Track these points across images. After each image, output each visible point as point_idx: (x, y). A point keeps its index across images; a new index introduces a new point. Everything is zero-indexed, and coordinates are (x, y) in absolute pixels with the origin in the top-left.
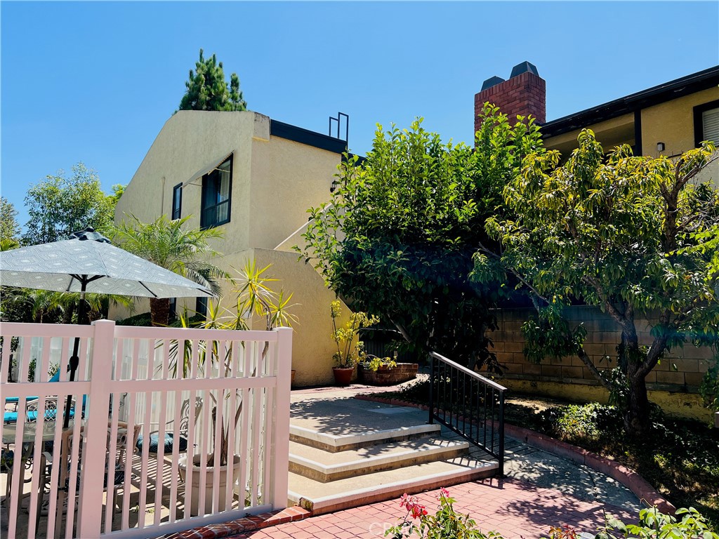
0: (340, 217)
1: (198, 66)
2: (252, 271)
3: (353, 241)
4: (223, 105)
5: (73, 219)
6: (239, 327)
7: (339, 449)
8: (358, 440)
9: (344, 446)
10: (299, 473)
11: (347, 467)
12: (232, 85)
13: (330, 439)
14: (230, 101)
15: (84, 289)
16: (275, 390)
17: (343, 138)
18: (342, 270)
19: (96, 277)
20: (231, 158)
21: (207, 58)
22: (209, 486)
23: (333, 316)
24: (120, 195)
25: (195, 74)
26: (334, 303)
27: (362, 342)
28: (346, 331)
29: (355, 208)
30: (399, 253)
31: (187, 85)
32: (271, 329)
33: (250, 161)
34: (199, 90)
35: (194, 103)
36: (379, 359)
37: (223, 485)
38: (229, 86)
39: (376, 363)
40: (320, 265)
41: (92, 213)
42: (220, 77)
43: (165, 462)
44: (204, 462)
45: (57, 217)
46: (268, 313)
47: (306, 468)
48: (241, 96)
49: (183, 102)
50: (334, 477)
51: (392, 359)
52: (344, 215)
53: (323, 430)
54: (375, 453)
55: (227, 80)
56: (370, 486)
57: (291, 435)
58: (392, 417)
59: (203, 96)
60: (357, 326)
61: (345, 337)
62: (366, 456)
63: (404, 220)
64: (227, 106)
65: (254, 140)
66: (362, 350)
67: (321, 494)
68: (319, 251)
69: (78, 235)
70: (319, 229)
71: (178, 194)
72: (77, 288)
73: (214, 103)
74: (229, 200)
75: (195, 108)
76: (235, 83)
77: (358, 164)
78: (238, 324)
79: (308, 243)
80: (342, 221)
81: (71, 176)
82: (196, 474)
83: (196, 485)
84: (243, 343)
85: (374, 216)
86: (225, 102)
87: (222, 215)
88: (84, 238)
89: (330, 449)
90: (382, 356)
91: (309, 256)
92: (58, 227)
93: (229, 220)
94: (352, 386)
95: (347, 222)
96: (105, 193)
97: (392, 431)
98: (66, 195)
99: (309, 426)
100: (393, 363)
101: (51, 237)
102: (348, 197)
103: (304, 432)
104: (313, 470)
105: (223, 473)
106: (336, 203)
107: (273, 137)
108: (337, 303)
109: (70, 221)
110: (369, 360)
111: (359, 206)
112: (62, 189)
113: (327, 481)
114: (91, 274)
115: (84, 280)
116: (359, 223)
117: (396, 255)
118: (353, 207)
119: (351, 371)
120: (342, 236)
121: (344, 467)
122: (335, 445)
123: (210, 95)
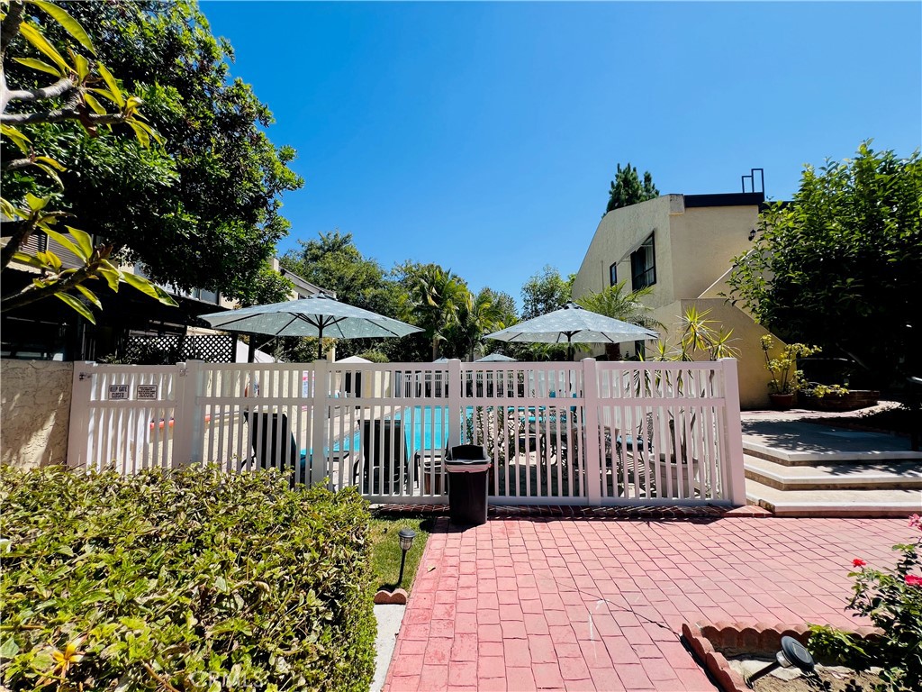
0: (766, 259)
1: (617, 176)
2: (693, 315)
3: (785, 279)
4: (638, 198)
5: (547, 300)
6: (684, 359)
7: (793, 464)
8: (816, 458)
9: (800, 462)
10: (753, 479)
11: (807, 480)
12: (645, 181)
13: (783, 454)
14: (644, 193)
15: (569, 340)
16: (724, 409)
17: (758, 190)
18: (775, 305)
19: (576, 332)
20: (653, 235)
21: (623, 168)
22: (675, 478)
23: (765, 348)
24: (573, 280)
25: (615, 183)
26: (765, 338)
27: (802, 371)
28: (781, 361)
29: (784, 248)
30: (849, 280)
31: (610, 193)
32: (715, 360)
33: (669, 233)
34: (619, 193)
35: (616, 204)
36: (825, 387)
37: (685, 478)
38: (643, 183)
39: (822, 390)
40: (748, 305)
41: (557, 295)
42: (635, 179)
43: (628, 455)
44: (668, 459)
45: (538, 301)
46: (710, 347)
47: (759, 476)
48: (653, 188)
49: (609, 205)
50: (792, 487)
51: (842, 386)
52: (772, 256)
53: (771, 446)
54: (845, 472)
55: (641, 178)
56: (839, 501)
57: (744, 449)
58: (854, 440)
59: (624, 197)
60: (794, 356)
61: (780, 367)
62: (832, 473)
63: (851, 247)
64: (642, 198)
65: (671, 216)
66: (802, 378)
67: (781, 500)
68: (746, 293)
69: (563, 306)
70: (745, 273)
71: (613, 271)
72: (564, 340)
73: (633, 199)
74: (654, 267)
75: (618, 207)
76: (648, 179)
77: (781, 208)
78: (684, 357)
79: (734, 287)
80: (770, 263)
81: (543, 273)
82: (663, 467)
83: (663, 475)
84: (689, 372)
85: (810, 250)
86: (641, 196)
87: (650, 278)
88: (567, 308)
89: (784, 463)
90: (829, 383)
91: (735, 299)
92: (540, 306)
93: (655, 282)
94: (792, 411)
95: (775, 262)
96: (564, 280)
97: (860, 453)
98: (542, 286)
99: (757, 442)
100: (843, 391)
101: (537, 313)
102: (774, 240)
103: (751, 446)
104: (767, 478)
105: (685, 470)
106: (760, 249)
107: (688, 209)
108: (767, 337)
109: (545, 301)
110: (813, 387)
111: (789, 245)
112: (539, 283)
113: (785, 490)
114: (573, 330)
115: (569, 334)
116: (789, 262)
117: (844, 282)
118: (781, 247)
119: (791, 397)
120: (770, 275)
121: (804, 480)
122: (788, 460)
123: (628, 194)
